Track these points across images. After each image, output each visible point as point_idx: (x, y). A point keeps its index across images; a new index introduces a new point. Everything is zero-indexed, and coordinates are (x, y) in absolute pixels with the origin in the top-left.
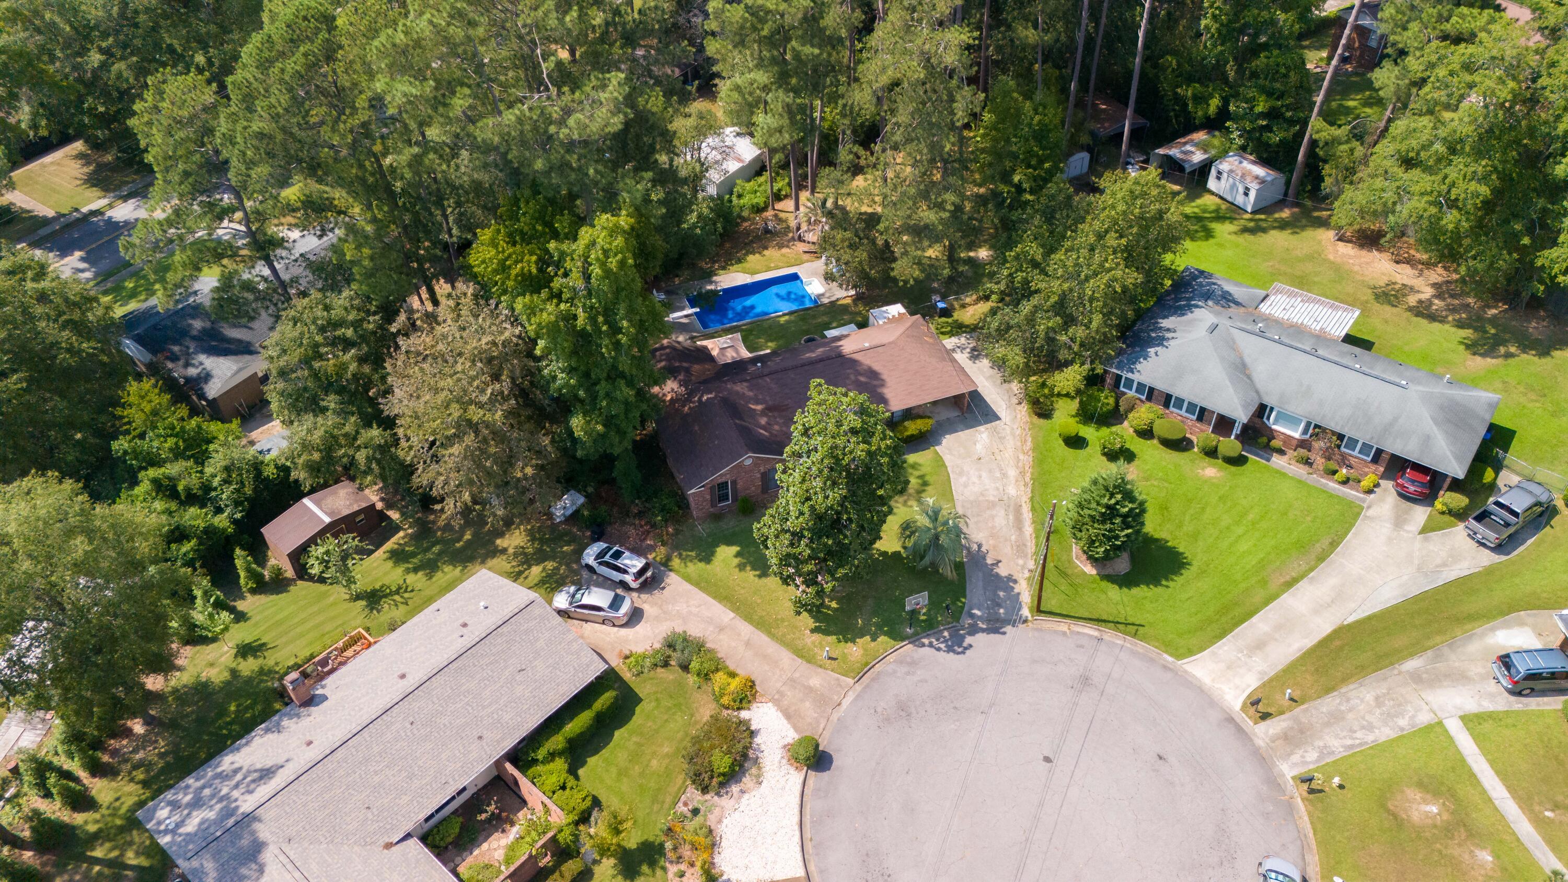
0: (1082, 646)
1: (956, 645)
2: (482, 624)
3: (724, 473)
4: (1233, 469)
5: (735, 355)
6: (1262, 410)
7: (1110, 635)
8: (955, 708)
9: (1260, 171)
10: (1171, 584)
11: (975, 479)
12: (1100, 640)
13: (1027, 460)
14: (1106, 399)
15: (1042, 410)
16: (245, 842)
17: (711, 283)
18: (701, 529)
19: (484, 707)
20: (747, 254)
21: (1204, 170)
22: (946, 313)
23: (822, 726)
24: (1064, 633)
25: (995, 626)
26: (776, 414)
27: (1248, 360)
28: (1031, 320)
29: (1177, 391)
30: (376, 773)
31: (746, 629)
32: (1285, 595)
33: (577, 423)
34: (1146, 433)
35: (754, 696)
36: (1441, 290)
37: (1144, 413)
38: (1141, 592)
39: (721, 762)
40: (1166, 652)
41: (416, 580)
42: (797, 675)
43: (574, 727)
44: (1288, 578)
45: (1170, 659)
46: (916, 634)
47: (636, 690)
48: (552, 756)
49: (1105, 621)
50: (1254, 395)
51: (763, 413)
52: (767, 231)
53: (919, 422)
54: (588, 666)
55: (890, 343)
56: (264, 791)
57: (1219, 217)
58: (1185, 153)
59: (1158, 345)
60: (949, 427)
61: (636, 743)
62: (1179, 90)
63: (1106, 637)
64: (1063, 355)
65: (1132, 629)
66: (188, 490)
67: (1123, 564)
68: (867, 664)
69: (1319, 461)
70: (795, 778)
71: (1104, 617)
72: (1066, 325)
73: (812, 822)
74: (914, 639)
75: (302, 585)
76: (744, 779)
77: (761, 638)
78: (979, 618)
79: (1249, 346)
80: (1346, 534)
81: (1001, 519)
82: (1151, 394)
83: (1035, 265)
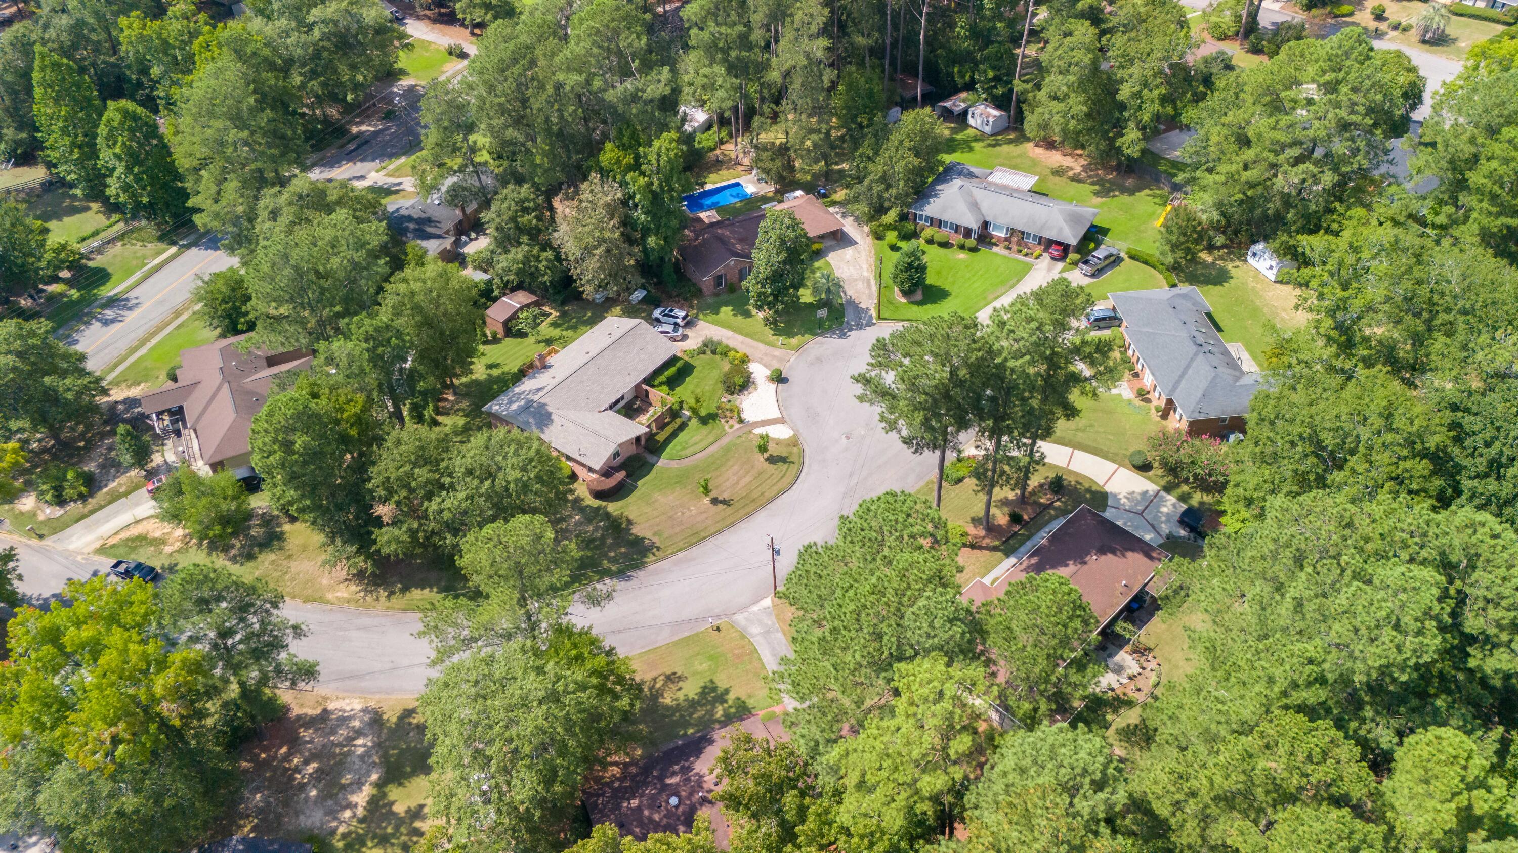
1: (843, 335)
2: (617, 334)
3: (719, 270)
4: (973, 254)
5: (713, 219)
6: (986, 224)
9: (996, 113)
10: (942, 303)
11: (846, 269)
13: (872, 260)
14: (910, 226)
15: (879, 237)
18: (710, 300)
19: (628, 363)
20: (708, 174)
21: (965, 113)
22: (824, 196)
23: (782, 368)
24: (892, 326)
25: (860, 327)
26: (743, 243)
27: (978, 201)
28: (870, 189)
29: (944, 218)
30: (587, 386)
31: (740, 338)
32: (994, 302)
33: (652, 241)
34: (930, 242)
35: (749, 360)
36: (1085, 169)
37: (928, 232)
38: (928, 307)
39: (739, 381)
41: (570, 333)
42: (768, 351)
43: (666, 374)
44: (995, 296)
47: (691, 362)
48: (661, 384)
49: (911, 320)
50: (982, 217)
51: (737, 242)
52: (718, 161)
53: (816, 245)
54: (671, 349)
55: (797, 206)
56: (541, 394)
57: (976, 139)
58: (954, 104)
59: (935, 198)
60: (831, 248)
61: (697, 382)
62: (949, 69)
64: (886, 204)
67: (919, 296)
68: (800, 345)
69: (1015, 248)
70: (773, 387)
71: (911, 318)
72: (887, 189)
73: (782, 401)
75: (508, 341)
76: (749, 389)
77: (748, 340)
78: (853, 325)
79: (979, 194)
80: (1024, 276)
81: (860, 285)
82: (932, 221)
83: (869, 159)
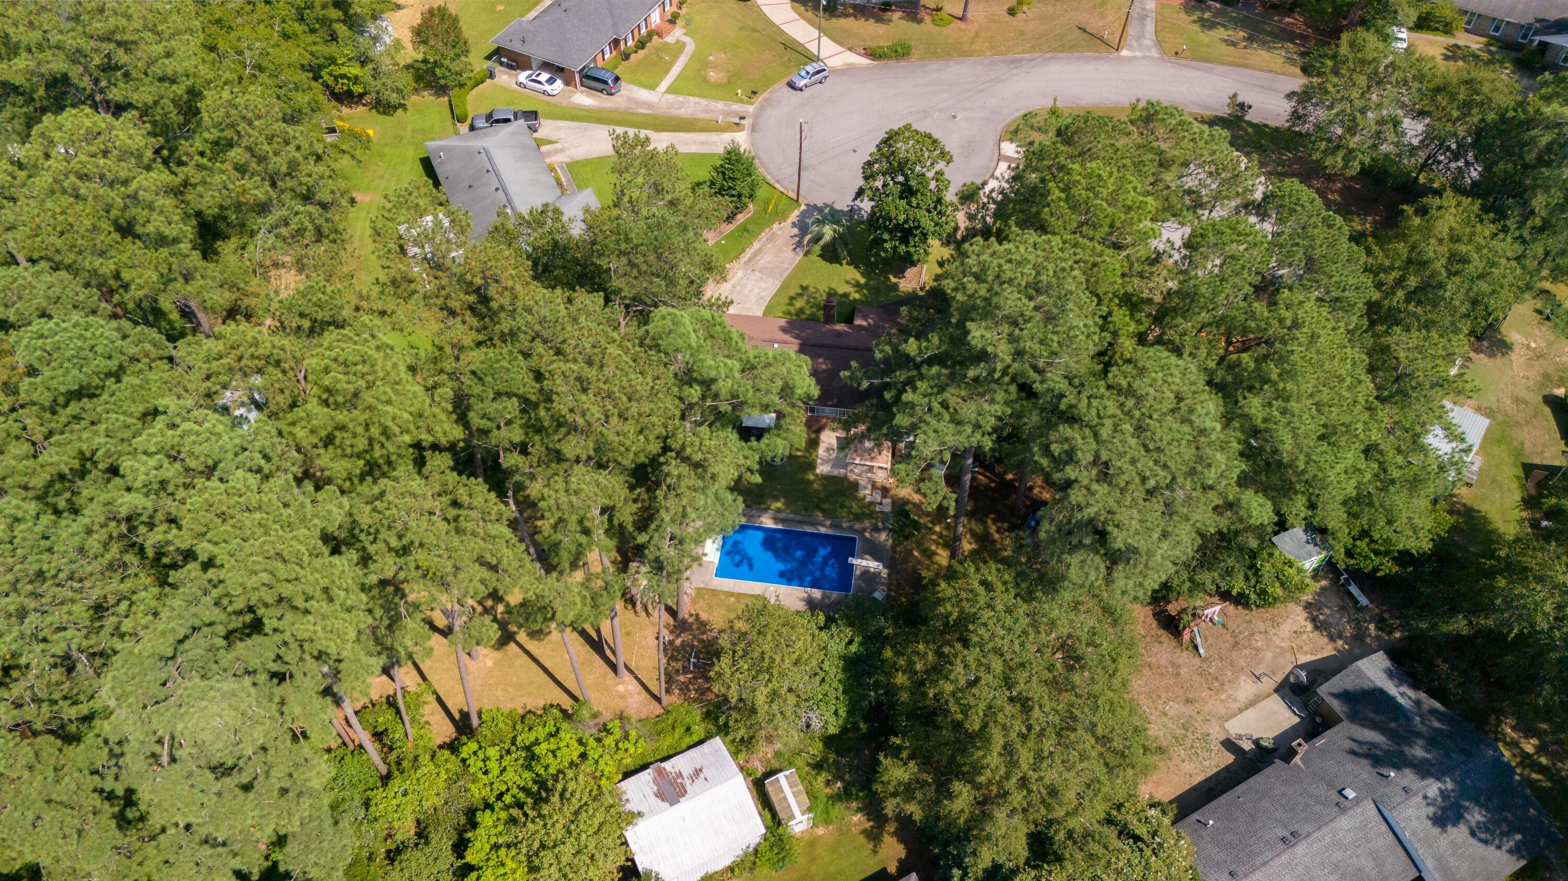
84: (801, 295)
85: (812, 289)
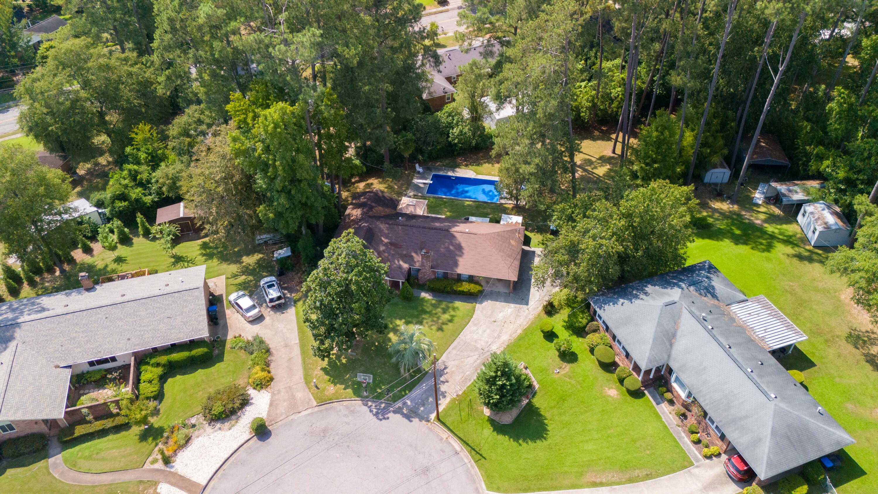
0: (443, 451)
1: (382, 414)
2: (172, 288)
4: (629, 398)
5: (413, 210)
7: (465, 455)
8: (348, 446)
9: (831, 219)
10: (524, 445)
11: (480, 331)
12: (457, 453)
14: (582, 320)
15: (550, 311)
16: (8, 334)
17: (454, 171)
19: (141, 326)
20: (485, 163)
23: (281, 418)
24: (442, 439)
25: (411, 415)
26: (393, 248)
27: (679, 333)
30: (76, 332)
31: (296, 352)
32: (586, 490)
34: (591, 351)
35: (267, 386)
37: (597, 338)
38: (504, 440)
40: (485, 481)
42: (294, 387)
43: (176, 356)
44: (598, 480)
45: (484, 486)
46: (367, 397)
47: (225, 355)
48: (158, 365)
49: (468, 444)
50: (666, 357)
51: (386, 245)
53: (472, 285)
54: (200, 330)
55: (480, 234)
56: (34, 316)
57: (788, 241)
58: (790, 191)
59: (628, 299)
60: (494, 296)
61: (202, 380)
62: (808, 147)
63: (462, 454)
65: (479, 457)
66: (141, 179)
67: (508, 418)
68: (331, 399)
70: (245, 436)
71: (470, 443)
73: (233, 462)
74: (364, 399)
76: (226, 424)
77: (298, 360)
78: (407, 406)
79: (687, 325)
80: (663, 474)
82: (606, 329)
84: (443, 324)
85: (434, 328)
